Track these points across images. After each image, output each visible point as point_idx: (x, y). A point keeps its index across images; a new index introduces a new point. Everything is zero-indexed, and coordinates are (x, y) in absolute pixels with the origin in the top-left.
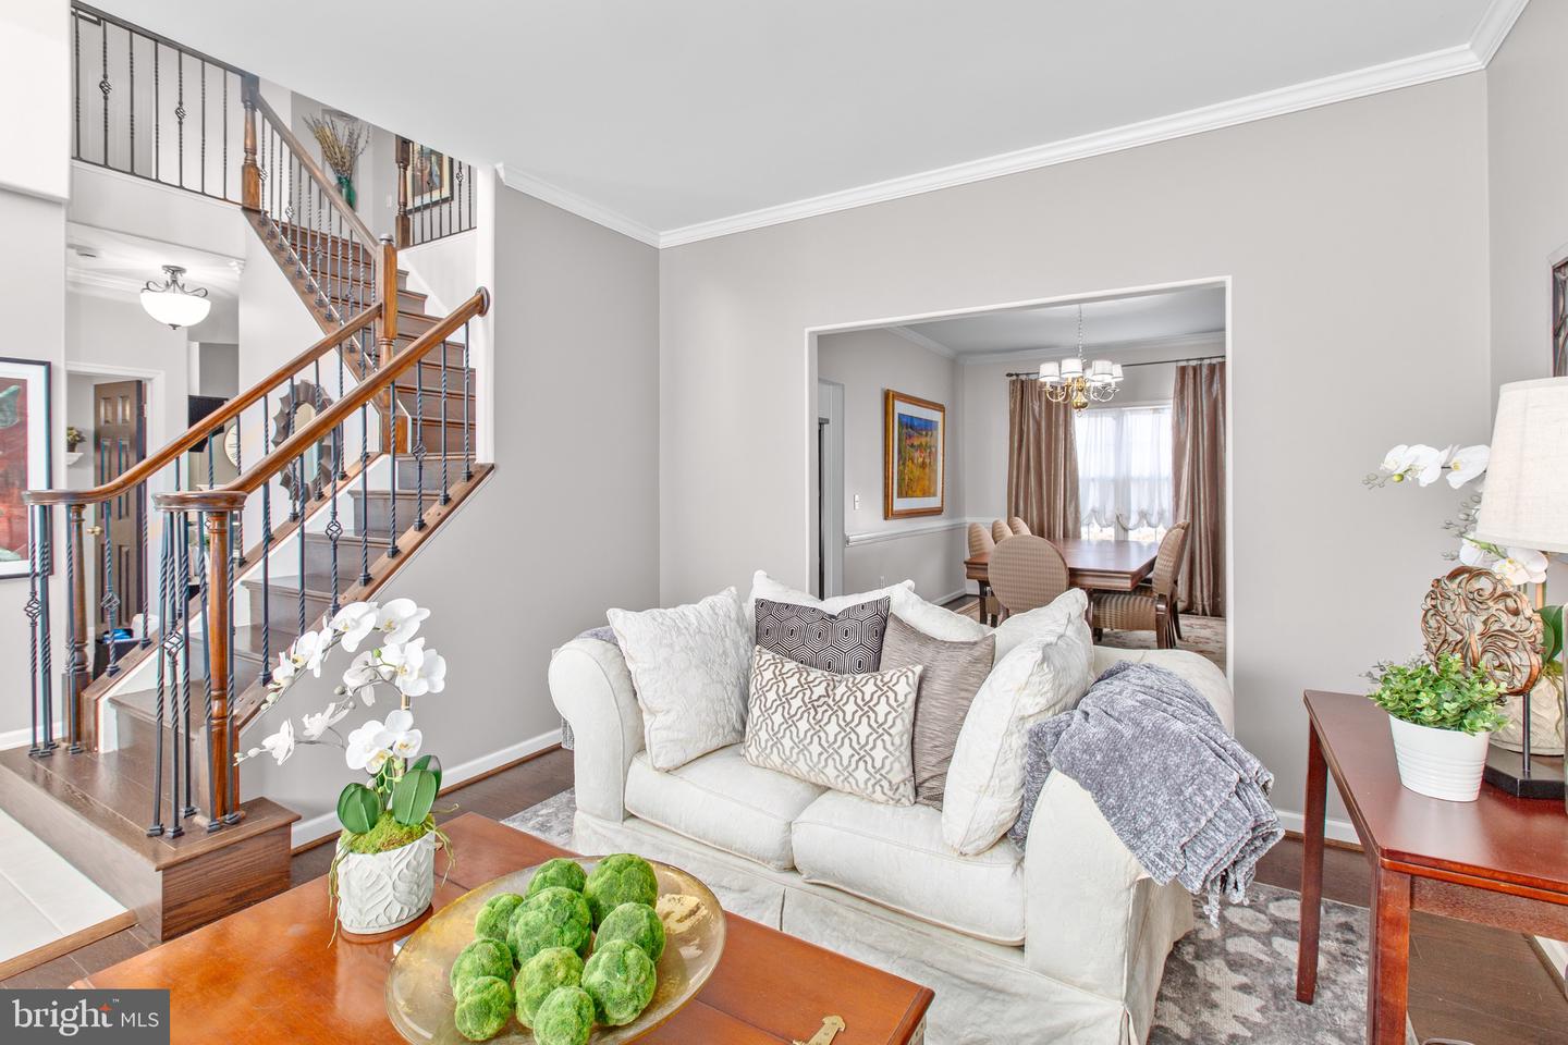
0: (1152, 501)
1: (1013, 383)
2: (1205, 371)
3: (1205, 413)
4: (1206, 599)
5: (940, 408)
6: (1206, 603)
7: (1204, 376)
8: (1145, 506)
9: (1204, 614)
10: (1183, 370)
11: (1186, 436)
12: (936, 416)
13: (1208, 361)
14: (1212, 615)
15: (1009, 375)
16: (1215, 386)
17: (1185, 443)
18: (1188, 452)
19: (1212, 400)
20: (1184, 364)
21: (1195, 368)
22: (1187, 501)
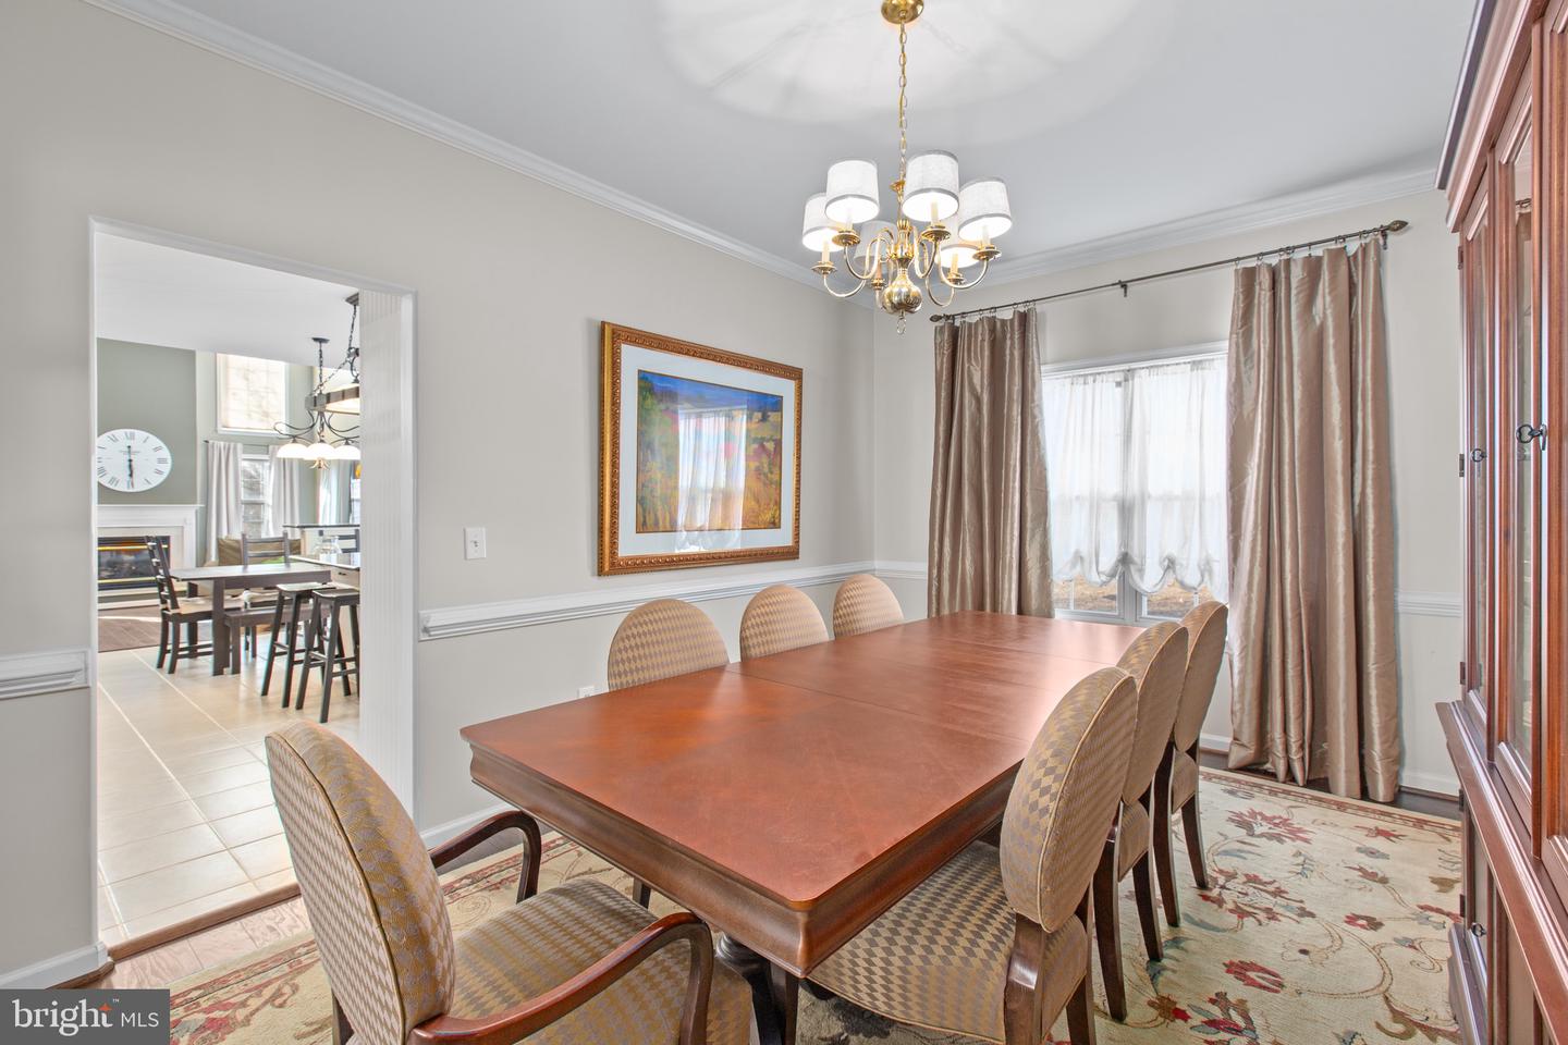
0: (1186, 540)
1: (939, 331)
2: (1297, 273)
3: (1296, 359)
4: (1294, 748)
5: (794, 374)
6: (1295, 756)
7: (1294, 283)
8: (1172, 549)
9: (1290, 777)
10: (1248, 278)
11: (1255, 410)
12: (784, 388)
13: (1303, 253)
14: (1309, 784)
15: (935, 318)
16: (1319, 301)
17: (1253, 423)
18: (1258, 438)
19: (1313, 331)
20: (1252, 263)
21: (1274, 272)
22: (1254, 540)
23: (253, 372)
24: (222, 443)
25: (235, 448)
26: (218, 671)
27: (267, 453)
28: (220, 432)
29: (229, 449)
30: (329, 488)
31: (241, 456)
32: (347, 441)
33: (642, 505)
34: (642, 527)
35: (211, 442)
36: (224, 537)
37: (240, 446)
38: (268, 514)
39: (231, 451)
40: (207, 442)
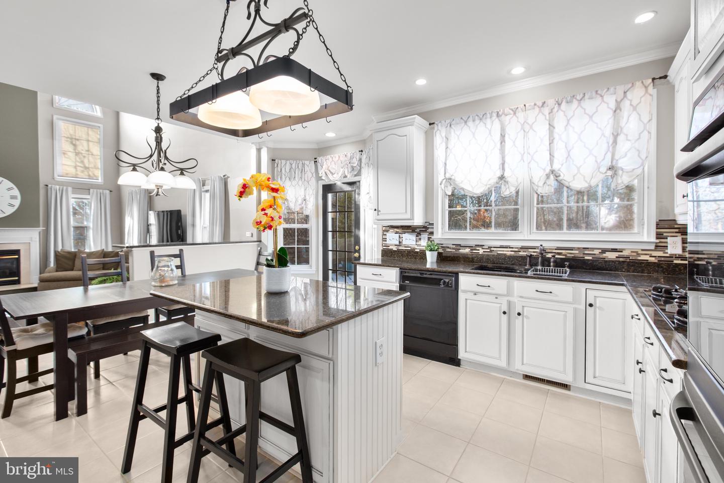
23: (78, 140)
24: (58, 187)
25: (67, 191)
26: (61, 414)
27: (89, 194)
28: (56, 179)
29: (62, 191)
30: (132, 217)
31: (71, 195)
32: (182, 171)
35: (50, 186)
36: (59, 250)
37: (70, 189)
38: (90, 234)
39: (64, 191)
40: (47, 185)
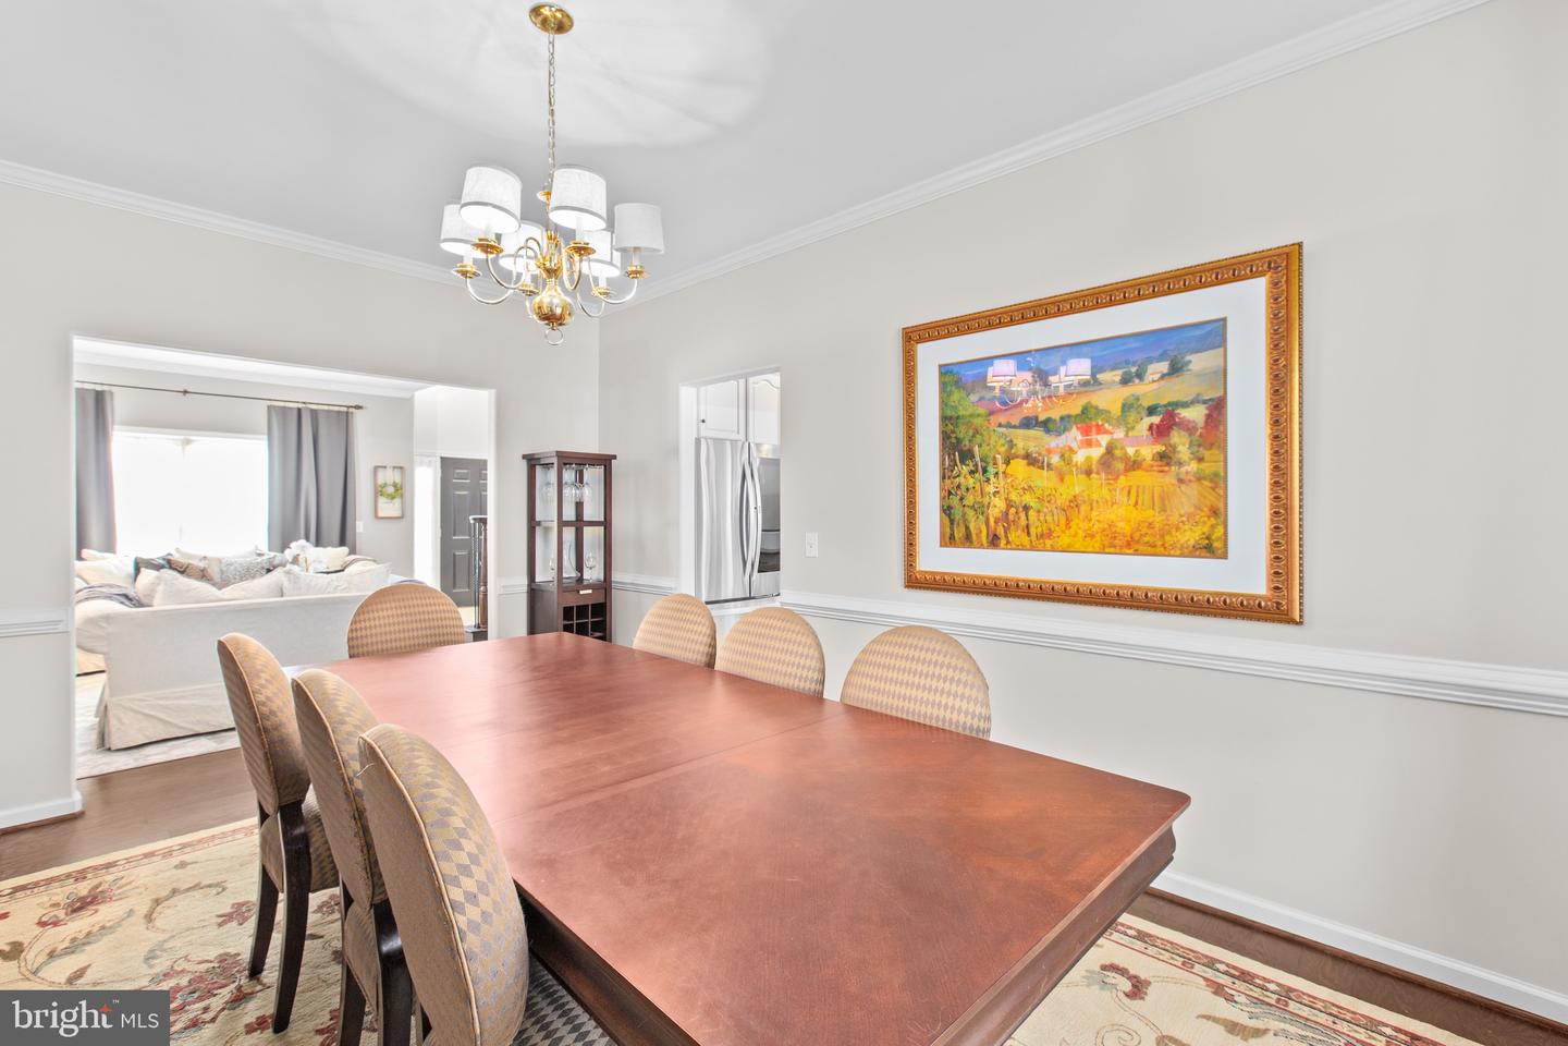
33: (949, 515)
34: (949, 540)
